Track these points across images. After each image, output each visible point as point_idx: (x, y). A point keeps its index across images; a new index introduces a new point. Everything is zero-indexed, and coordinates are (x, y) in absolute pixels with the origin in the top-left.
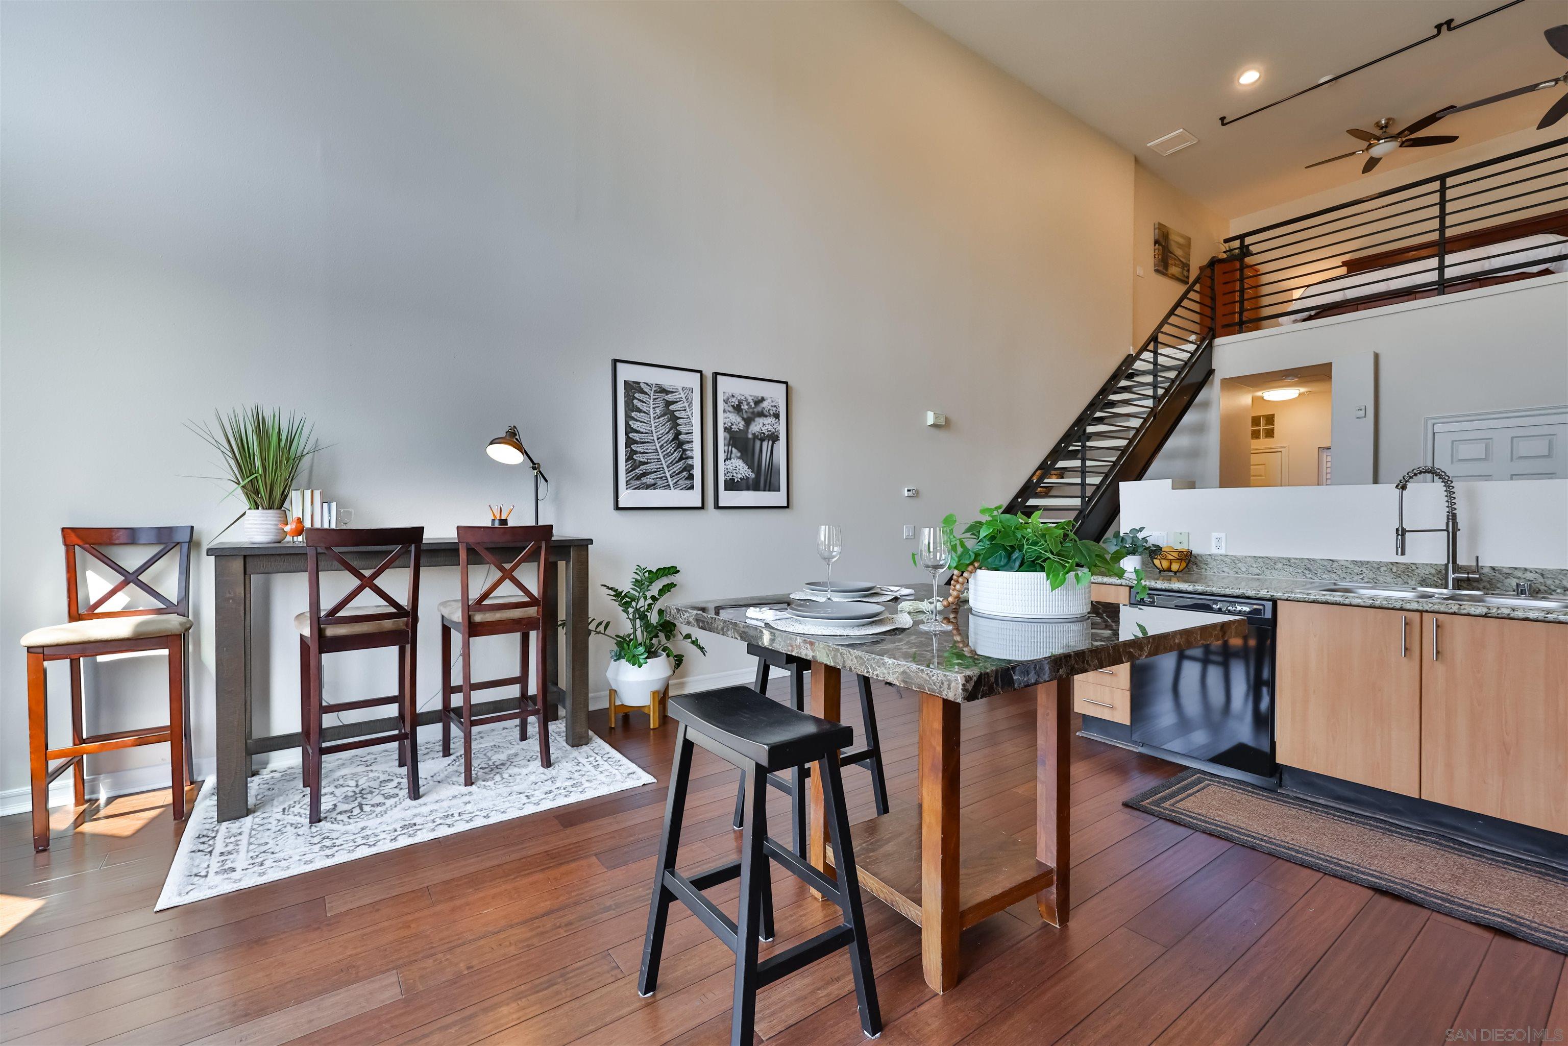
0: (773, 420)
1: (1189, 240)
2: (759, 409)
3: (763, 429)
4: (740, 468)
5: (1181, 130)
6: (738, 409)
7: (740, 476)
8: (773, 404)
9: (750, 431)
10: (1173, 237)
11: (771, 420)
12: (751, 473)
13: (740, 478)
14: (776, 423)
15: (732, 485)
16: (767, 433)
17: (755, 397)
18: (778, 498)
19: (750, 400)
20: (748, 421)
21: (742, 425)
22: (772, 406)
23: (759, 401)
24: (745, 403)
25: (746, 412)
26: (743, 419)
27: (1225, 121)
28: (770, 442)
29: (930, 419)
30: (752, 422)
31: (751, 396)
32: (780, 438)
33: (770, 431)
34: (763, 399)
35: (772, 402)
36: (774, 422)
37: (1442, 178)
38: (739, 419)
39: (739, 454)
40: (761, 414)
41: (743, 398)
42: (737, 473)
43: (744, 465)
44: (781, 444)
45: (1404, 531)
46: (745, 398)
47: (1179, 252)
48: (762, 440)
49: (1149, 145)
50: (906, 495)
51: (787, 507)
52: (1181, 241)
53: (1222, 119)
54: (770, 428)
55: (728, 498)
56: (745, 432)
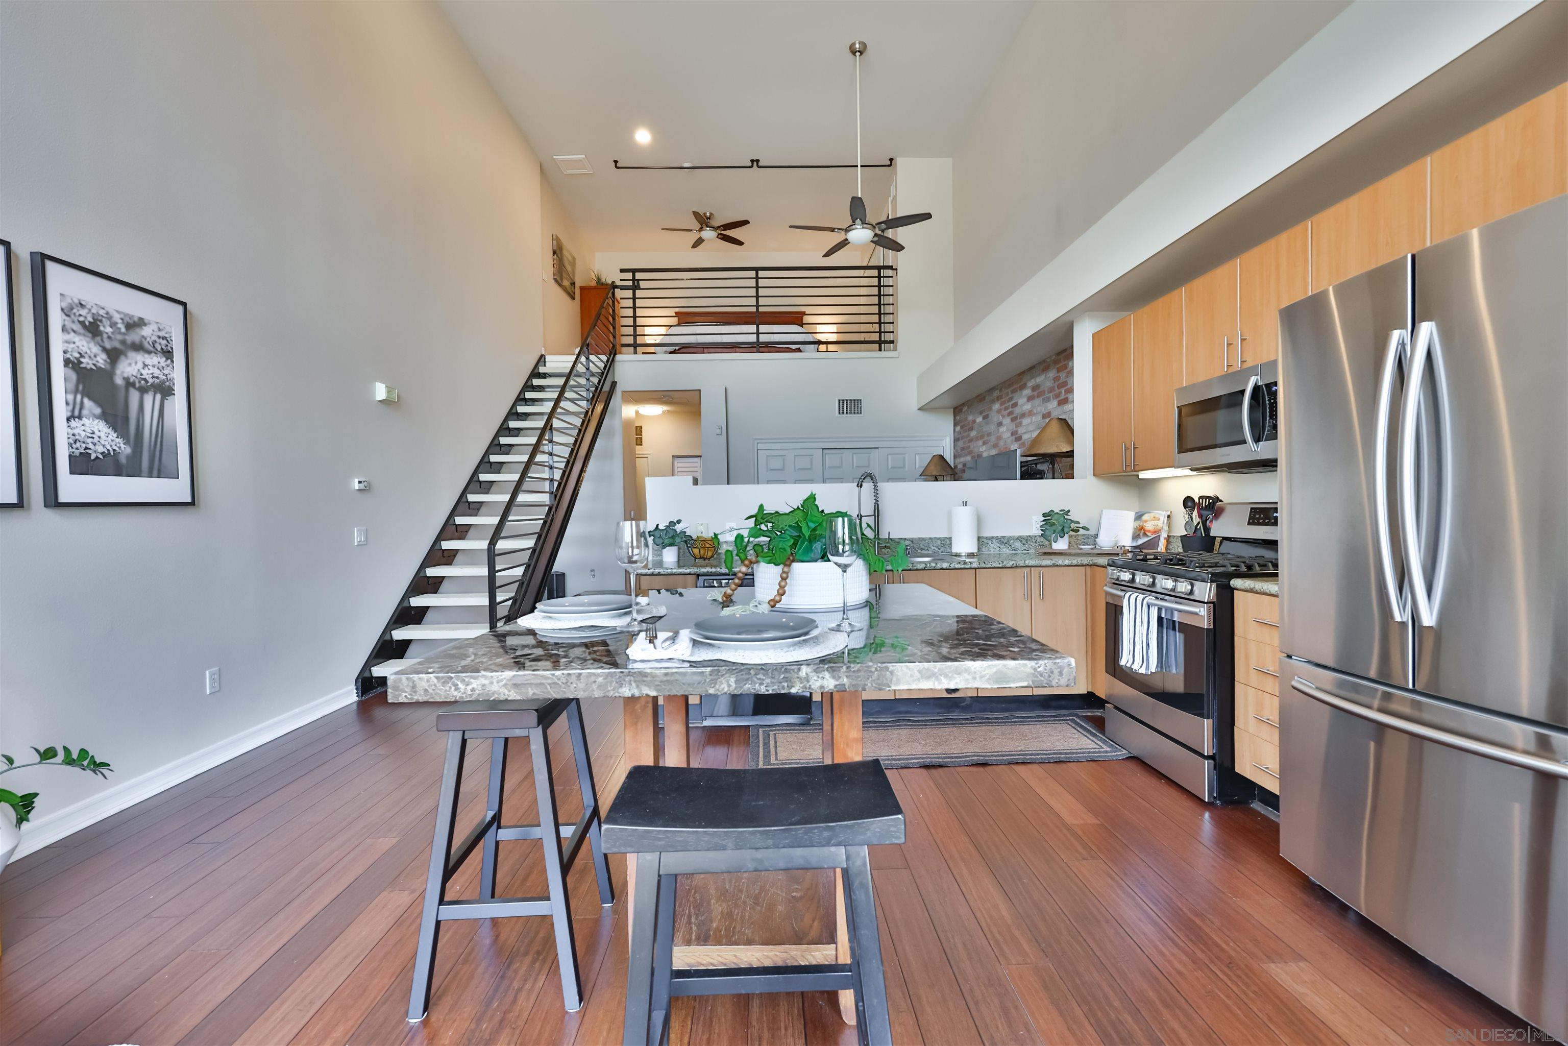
0: (161, 360)
1: (574, 259)
2: (133, 337)
3: (144, 372)
4: (102, 435)
5: (584, 156)
6: (91, 329)
7: (101, 449)
8: (162, 334)
9: (118, 372)
10: (565, 253)
11: (159, 359)
12: (123, 446)
13: (102, 453)
14: (168, 366)
15: (83, 465)
16: (151, 381)
17: (126, 315)
19: (117, 318)
20: (114, 355)
21: (102, 360)
22: (159, 337)
23: (134, 324)
24: (106, 322)
25: (109, 337)
26: (104, 349)
27: (618, 165)
28: (158, 397)
29: (381, 392)
30: (122, 358)
31: (118, 312)
32: (176, 392)
33: (157, 378)
34: (141, 323)
35: (160, 330)
36: (163, 364)
37: (757, 269)
38: (96, 349)
39: (98, 411)
40: (138, 347)
41: (102, 312)
42: (95, 444)
43: (110, 431)
44: (177, 404)
46: (107, 313)
47: (569, 268)
48: (143, 390)
49: (554, 157)
50: (357, 488)
51: (192, 503)
52: (570, 258)
53: (616, 162)
54: (157, 372)
55: (75, 487)
56: (107, 375)
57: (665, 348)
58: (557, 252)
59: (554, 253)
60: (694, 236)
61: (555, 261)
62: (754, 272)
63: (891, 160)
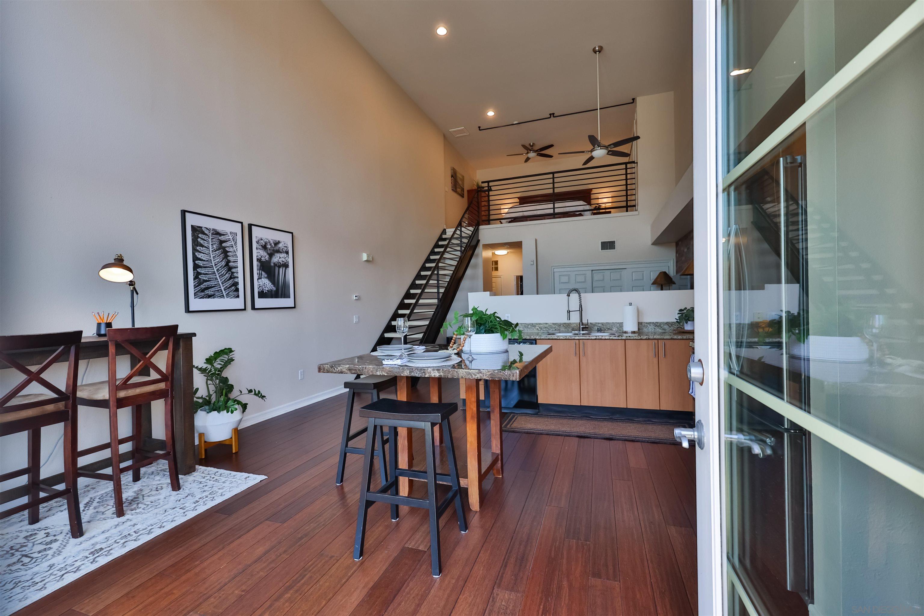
0: (285, 255)
1: (463, 177)
2: (276, 248)
3: (280, 260)
4: (267, 284)
5: (463, 128)
6: (264, 247)
7: (267, 289)
8: (285, 245)
9: (272, 261)
10: (458, 175)
11: (284, 255)
12: (273, 287)
13: (267, 290)
14: (287, 257)
15: (262, 295)
16: (282, 263)
17: (274, 240)
18: (288, 302)
19: (272, 242)
20: (271, 255)
21: (267, 257)
22: (284, 247)
23: (277, 243)
24: (269, 244)
25: (269, 249)
26: (268, 254)
27: (481, 129)
28: (284, 268)
29: (365, 257)
30: (273, 256)
31: (272, 240)
32: (289, 266)
33: (284, 262)
34: (279, 242)
35: (284, 244)
36: (285, 256)
37: (553, 173)
38: (265, 254)
39: (266, 276)
40: (278, 251)
41: (267, 241)
42: (265, 287)
43: (269, 282)
44: (290, 270)
45: (570, 311)
46: (269, 241)
47: (460, 182)
48: (279, 267)
49: (450, 130)
50: (355, 299)
51: (295, 307)
52: (461, 177)
53: (479, 127)
54: (283, 260)
55: (260, 303)
56: (269, 262)
57: (506, 220)
58: (454, 176)
59: (452, 176)
60: (524, 157)
61: (452, 181)
62: (552, 175)
63: (633, 99)
